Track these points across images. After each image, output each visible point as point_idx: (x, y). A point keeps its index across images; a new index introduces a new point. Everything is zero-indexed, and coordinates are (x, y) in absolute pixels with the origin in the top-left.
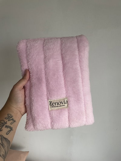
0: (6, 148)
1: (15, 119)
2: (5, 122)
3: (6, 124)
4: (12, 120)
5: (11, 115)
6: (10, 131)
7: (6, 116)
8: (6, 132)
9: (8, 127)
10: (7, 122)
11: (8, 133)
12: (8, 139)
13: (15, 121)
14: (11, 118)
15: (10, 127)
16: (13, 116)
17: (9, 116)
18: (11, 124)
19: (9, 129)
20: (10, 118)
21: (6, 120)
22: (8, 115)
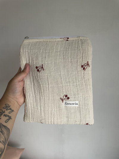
0: (6, 135)
1: (13, 109)
2: (3, 111)
3: (4, 113)
4: (10, 109)
5: (8, 105)
6: (9, 119)
7: (4, 106)
8: (5, 120)
9: (6, 116)
10: (5, 111)
11: (7, 121)
12: (8, 127)
13: (13, 111)
14: (9, 108)
15: (9, 116)
16: (10, 106)
17: (7, 106)
18: (9, 113)
19: (7, 118)
20: (7, 107)
21: (4, 110)
22: (5, 105)
